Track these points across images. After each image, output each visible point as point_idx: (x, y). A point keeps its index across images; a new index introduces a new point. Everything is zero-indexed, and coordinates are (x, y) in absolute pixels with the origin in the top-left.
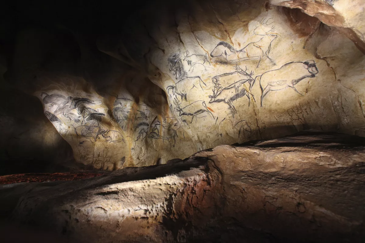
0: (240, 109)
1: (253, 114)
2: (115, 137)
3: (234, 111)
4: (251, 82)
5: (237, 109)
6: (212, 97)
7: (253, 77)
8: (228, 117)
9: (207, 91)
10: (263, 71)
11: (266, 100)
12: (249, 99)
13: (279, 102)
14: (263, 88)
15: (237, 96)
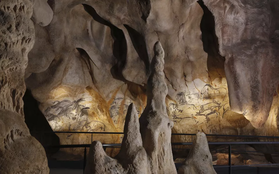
0: (212, 119)
1: (218, 122)
2: (94, 126)
3: (208, 120)
4: (219, 107)
5: (210, 119)
6: (198, 113)
7: (221, 105)
8: (204, 122)
9: (196, 111)
10: (226, 103)
11: (225, 114)
12: (217, 114)
13: (231, 116)
14: (225, 109)
15: (211, 113)
